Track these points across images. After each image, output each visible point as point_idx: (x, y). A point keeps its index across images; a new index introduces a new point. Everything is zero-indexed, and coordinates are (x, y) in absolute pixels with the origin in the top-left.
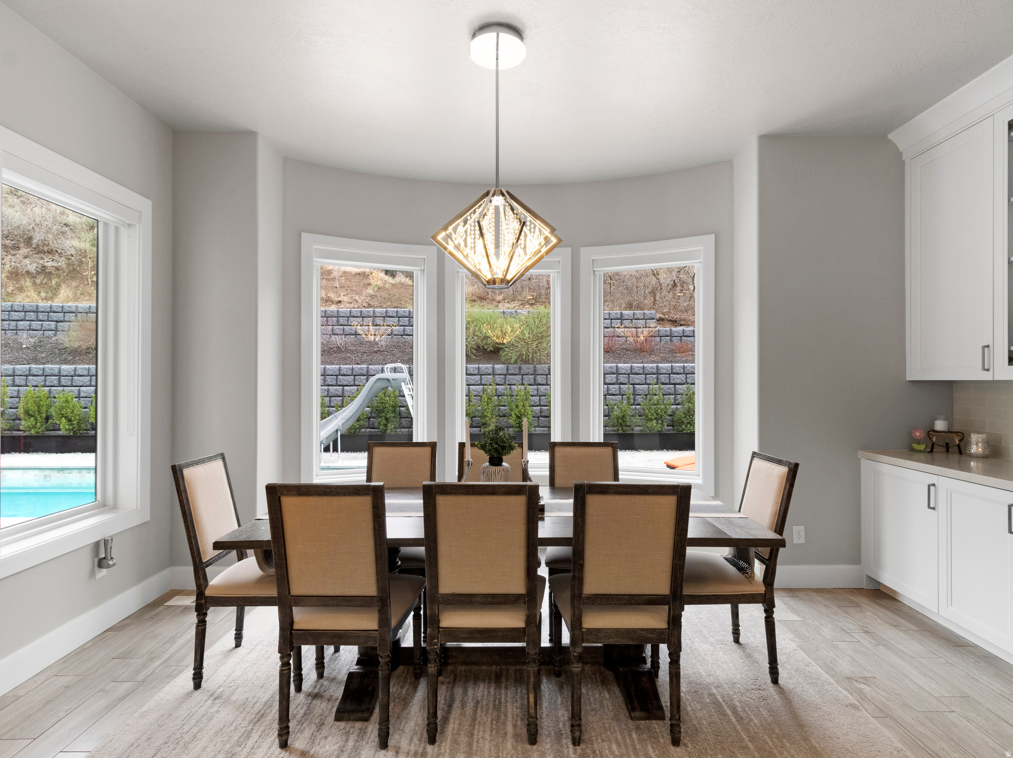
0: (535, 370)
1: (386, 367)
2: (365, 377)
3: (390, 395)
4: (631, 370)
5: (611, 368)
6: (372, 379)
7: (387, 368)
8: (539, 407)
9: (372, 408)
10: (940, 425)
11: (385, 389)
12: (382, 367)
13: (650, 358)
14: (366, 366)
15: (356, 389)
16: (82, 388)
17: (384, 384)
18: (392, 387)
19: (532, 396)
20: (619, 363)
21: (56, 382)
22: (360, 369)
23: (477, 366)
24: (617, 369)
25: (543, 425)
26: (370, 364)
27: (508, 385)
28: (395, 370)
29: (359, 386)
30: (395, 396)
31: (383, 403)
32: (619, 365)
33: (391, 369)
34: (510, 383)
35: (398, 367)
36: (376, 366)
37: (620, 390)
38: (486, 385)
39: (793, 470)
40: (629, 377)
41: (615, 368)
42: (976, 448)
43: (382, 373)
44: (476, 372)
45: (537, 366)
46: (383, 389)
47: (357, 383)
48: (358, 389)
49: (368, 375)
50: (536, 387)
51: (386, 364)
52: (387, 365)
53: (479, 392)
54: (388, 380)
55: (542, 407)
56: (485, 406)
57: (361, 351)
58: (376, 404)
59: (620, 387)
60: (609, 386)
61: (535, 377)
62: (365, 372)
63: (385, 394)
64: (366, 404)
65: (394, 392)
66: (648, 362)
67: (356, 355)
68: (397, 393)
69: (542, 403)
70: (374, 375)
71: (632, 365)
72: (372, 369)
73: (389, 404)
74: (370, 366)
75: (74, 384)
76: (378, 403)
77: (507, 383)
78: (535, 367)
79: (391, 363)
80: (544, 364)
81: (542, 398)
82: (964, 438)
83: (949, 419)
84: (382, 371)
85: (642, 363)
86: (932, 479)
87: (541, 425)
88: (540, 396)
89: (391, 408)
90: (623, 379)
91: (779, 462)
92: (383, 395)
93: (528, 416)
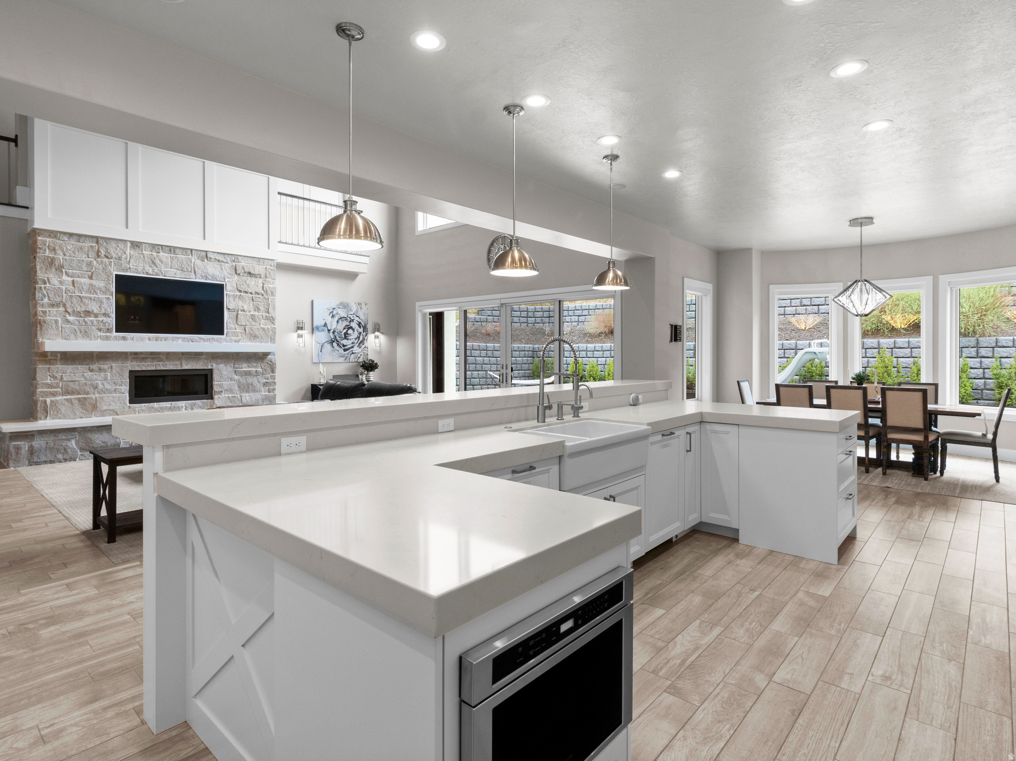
0: (978, 343)
1: (812, 342)
2: (794, 351)
3: (817, 365)
6: (800, 353)
7: (814, 343)
8: (983, 380)
9: (801, 376)
11: (812, 360)
12: (809, 343)
14: (795, 341)
15: (786, 361)
16: (599, 359)
17: (811, 356)
18: (818, 359)
19: (972, 368)
21: (585, 355)
22: (790, 344)
23: (907, 340)
25: (987, 398)
26: (798, 340)
27: (895, 357)
28: (821, 345)
29: (789, 358)
30: (822, 367)
31: (810, 372)
33: (818, 343)
34: (897, 356)
35: (824, 342)
36: (803, 342)
38: (916, 357)
43: (809, 347)
44: (906, 345)
45: (980, 339)
46: (810, 360)
47: (786, 356)
48: (787, 360)
49: (796, 349)
50: (979, 360)
51: (813, 339)
52: (814, 341)
53: (909, 364)
54: (815, 353)
55: (986, 380)
56: (914, 377)
57: (790, 329)
58: (804, 373)
61: (977, 350)
62: (793, 347)
63: (812, 365)
64: (794, 373)
65: (821, 363)
67: (785, 333)
68: (823, 364)
69: (987, 376)
70: (802, 349)
72: (800, 344)
73: (816, 373)
74: (798, 342)
75: (594, 356)
76: (805, 372)
77: (894, 355)
78: (977, 340)
79: (817, 339)
80: (989, 336)
81: (986, 370)
84: (810, 345)
87: (985, 397)
88: (984, 369)
89: (818, 377)
92: (810, 366)
93: (966, 388)
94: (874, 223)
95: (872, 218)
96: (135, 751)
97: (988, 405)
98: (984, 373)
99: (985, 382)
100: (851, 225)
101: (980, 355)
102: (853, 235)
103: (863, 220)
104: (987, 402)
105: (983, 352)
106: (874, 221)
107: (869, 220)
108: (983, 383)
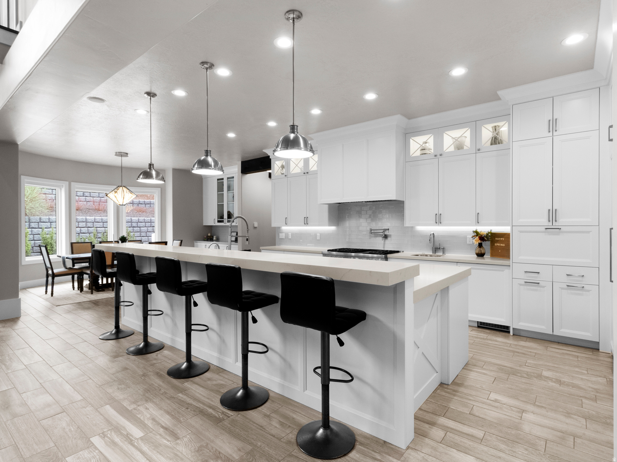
0: (29, 220)
4: (95, 220)
5: (82, 219)
8: (34, 241)
10: (209, 235)
13: (104, 214)
20: (87, 216)
24: (86, 220)
25: (36, 252)
32: (87, 217)
37: (88, 231)
39: (182, 241)
40: (93, 224)
41: (85, 219)
42: (214, 239)
45: (31, 217)
55: (35, 241)
59: (88, 229)
60: (81, 228)
61: (29, 224)
66: (104, 216)
69: (35, 239)
71: (95, 217)
82: (213, 237)
83: (211, 234)
85: (101, 216)
86: (206, 244)
87: (34, 251)
90: (89, 225)
91: (179, 240)
93: (29, 246)
94: (128, 156)
95: (127, 154)
96: (427, 439)
97: (35, 255)
98: (34, 237)
99: (34, 242)
100: (116, 155)
101: (31, 227)
102: (117, 161)
103: (122, 154)
104: (36, 254)
105: (33, 225)
106: (128, 155)
107: (126, 154)
108: (33, 243)
